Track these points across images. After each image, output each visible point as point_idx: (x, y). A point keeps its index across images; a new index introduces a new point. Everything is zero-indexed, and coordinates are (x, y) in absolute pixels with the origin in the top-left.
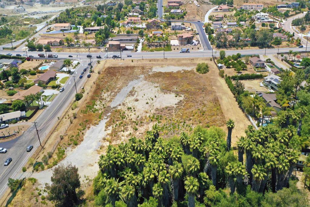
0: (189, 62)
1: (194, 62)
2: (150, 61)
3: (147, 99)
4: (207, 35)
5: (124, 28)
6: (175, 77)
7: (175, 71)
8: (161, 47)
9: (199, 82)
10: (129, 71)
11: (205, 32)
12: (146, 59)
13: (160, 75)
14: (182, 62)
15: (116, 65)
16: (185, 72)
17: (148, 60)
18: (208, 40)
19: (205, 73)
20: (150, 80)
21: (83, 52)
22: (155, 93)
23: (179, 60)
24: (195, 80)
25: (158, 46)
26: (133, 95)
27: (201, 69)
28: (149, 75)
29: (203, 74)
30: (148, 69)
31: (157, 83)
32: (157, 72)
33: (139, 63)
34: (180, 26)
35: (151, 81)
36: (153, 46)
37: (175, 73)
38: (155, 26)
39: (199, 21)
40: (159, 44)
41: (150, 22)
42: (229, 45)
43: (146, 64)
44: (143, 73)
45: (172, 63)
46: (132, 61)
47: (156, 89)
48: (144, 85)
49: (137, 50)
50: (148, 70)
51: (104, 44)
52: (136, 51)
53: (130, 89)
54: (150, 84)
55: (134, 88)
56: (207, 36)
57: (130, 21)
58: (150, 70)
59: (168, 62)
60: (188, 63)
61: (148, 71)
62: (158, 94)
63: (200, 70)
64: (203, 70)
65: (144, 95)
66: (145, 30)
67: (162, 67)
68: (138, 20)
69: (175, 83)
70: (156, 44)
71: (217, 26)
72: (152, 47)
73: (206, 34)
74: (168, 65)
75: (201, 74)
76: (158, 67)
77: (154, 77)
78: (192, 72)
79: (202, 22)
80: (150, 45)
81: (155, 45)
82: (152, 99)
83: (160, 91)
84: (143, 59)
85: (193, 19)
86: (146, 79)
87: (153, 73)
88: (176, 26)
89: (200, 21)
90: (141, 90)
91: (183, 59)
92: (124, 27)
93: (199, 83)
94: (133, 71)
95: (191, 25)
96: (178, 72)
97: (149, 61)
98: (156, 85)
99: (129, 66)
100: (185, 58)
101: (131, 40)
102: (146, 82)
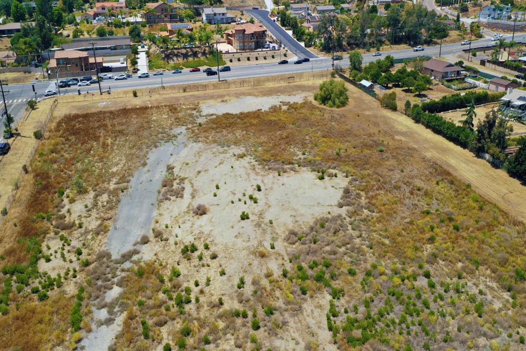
0: (283, 84)
1: (295, 84)
2: (184, 91)
3: (236, 199)
4: (287, 31)
5: (89, 25)
6: (271, 122)
7: (265, 108)
8: (197, 57)
9: (348, 127)
10: (135, 120)
11: (280, 26)
12: (173, 88)
13: (232, 121)
14: (268, 86)
15: (88, 107)
16: (293, 107)
17: (179, 87)
18: (295, 39)
19: (343, 104)
20: (210, 138)
22: (248, 174)
23: (258, 82)
24: (333, 123)
25: (190, 56)
26: (179, 194)
28: (200, 125)
29: (338, 107)
30: (188, 109)
31: (236, 144)
32: (218, 117)
33: (155, 97)
34: (223, 14)
35: (215, 142)
36: (177, 56)
37: (267, 113)
38: (166, 16)
39: (256, 7)
40: (192, 51)
41: (153, 8)
43: (177, 99)
44: (179, 122)
45: (243, 89)
46: (135, 95)
47: (245, 161)
48: (199, 154)
49: (138, 70)
50: (189, 111)
51: (41, 61)
52: (136, 72)
53: (160, 174)
54: (214, 150)
55: (170, 168)
56: (290, 33)
57: (100, 11)
58: (194, 112)
59: (233, 89)
60: (285, 88)
61: (191, 115)
63: (330, 99)
65: (218, 187)
66: (144, 26)
67: (223, 101)
68: (121, 7)
69: (287, 137)
70: (184, 51)
71: (300, 12)
72: (175, 58)
73: (284, 28)
74: (238, 95)
75: (334, 109)
76: (211, 102)
77: (217, 128)
78: (306, 104)
79: (263, 9)
80: (170, 54)
81: (182, 54)
82: (251, 198)
83: (260, 167)
84: (163, 88)
85: (242, 4)
86: (196, 138)
87: (209, 118)
88: (215, 14)
89: (259, 7)
90: (199, 172)
91: (268, 80)
92: (88, 23)
93: (347, 130)
94: (146, 120)
95: (242, 14)
96: (274, 109)
97: (182, 91)
98: (237, 150)
99: (130, 107)
100: (272, 77)
101: (115, 48)
102: (200, 144)
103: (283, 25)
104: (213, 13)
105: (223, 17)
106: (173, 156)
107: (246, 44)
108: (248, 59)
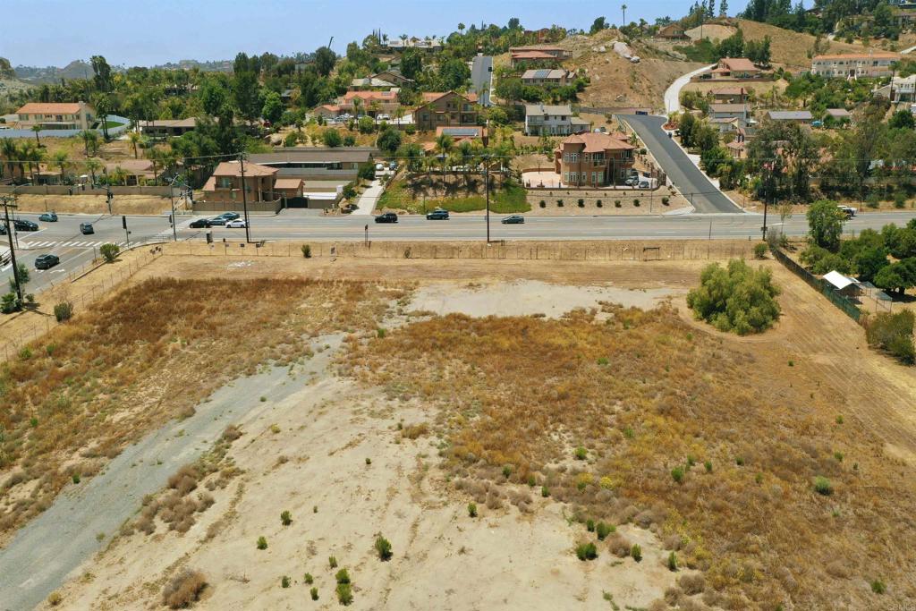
0: (631, 261)
1: (659, 264)
2: (407, 255)
4: (691, 157)
5: (322, 126)
6: (557, 352)
7: (554, 313)
8: (476, 192)
9: (748, 394)
10: (265, 305)
11: (679, 145)
12: (387, 246)
13: (455, 333)
14: (594, 263)
16: (623, 317)
17: (398, 246)
18: (704, 173)
19: (759, 326)
20: (380, 371)
21: (83, 210)
22: (392, 493)
23: (574, 251)
24: (709, 376)
25: (460, 189)
26: (185, 520)
27: (730, 301)
28: (382, 334)
29: (743, 332)
30: (384, 294)
31: (428, 395)
32: (436, 318)
33: (346, 261)
34: (563, 118)
35: (384, 380)
36: (435, 186)
37: (552, 325)
38: (453, 117)
39: (643, 110)
40: (467, 178)
41: (431, 100)
42: (825, 188)
43: (382, 270)
44: (346, 319)
45: (533, 264)
46: (307, 254)
47: (408, 452)
48: (321, 409)
49: (354, 207)
50: (383, 301)
52: (349, 212)
53: (196, 447)
54: (366, 403)
55: (230, 436)
56: (696, 159)
57: (352, 105)
58: (393, 303)
59: (512, 261)
60: (631, 270)
61: (380, 311)
62: (417, 509)
63: (722, 309)
64: (746, 311)
65: (286, 521)
66: (411, 133)
67: (471, 285)
68: (387, 101)
69: (562, 397)
70: (451, 179)
71: (728, 120)
72: (430, 191)
73: (685, 150)
74: (512, 277)
75: (732, 337)
76: (446, 285)
77: (413, 346)
78: (662, 317)
79: (657, 114)
80: (422, 183)
81: (446, 184)
83: (440, 475)
84: (368, 245)
85: (616, 105)
86: (347, 364)
87: (413, 320)
88: (547, 117)
89: (649, 110)
90: (283, 461)
91: (598, 249)
92: (320, 124)
93: (743, 401)
94: (284, 308)
95: (609, 122)
96: (577, 319)
97: (401, 255)
98: (415, 414)
99: (277, 277)
100: (610, 243)
101: (339, 166)
102: (348, 382)
103: (686, 144)
104: (542, 114)
105: (563, 123)
106: (265, 405)
107: (584, 174)
108: (581, 204)
